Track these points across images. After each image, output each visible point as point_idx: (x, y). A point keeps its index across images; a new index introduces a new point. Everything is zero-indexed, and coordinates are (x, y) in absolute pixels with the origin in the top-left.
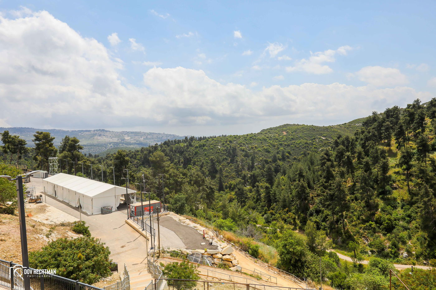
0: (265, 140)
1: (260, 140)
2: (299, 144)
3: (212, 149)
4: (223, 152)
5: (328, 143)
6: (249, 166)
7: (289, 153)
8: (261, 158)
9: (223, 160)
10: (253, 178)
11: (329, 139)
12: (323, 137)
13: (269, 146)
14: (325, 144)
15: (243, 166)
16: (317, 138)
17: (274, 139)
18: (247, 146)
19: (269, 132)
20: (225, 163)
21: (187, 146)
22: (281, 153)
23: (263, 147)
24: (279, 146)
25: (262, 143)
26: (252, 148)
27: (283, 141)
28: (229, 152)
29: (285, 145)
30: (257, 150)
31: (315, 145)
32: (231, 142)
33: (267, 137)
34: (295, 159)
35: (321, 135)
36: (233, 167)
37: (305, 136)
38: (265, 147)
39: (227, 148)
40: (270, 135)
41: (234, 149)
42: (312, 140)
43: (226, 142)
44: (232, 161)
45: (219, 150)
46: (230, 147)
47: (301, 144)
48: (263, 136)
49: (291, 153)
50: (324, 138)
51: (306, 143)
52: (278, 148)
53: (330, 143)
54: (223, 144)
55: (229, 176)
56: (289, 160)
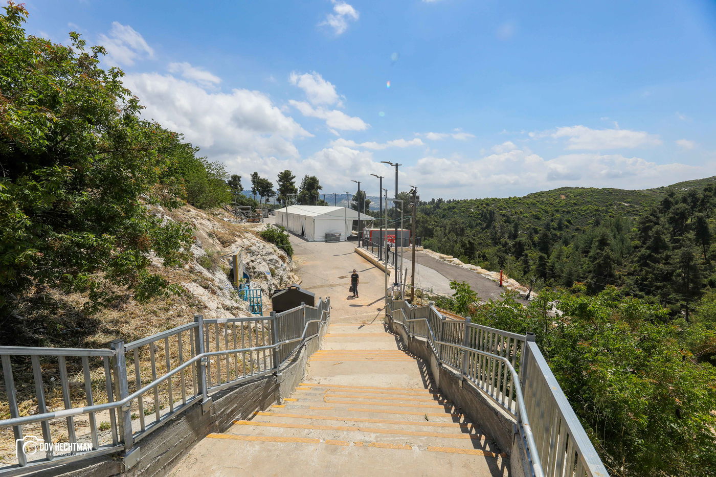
0: (534, 204)
1: (528, 204)
2: (585, 211)
3: (463, 212)
4: (476, 216)
5: (634, 211)
6: (510, 233)
7: (569, 222)
8: (528, 226)
9: (477, 225)
10: (517, 246)
11: (636, 206)
12: (625, 202)
13: (540, 212)
14: (628, 212)
15: (502, 234)
16: (615, 204)
17: (548, 204)
18: (509, 210)
19: (540, 195)
20: (478, 228)
21: (434, 207)
22: (557, 221)
23: (531, 212)
24: (554, 213)
25: (529, 208)
26: (516, 213)
27: (561, 207)
28: (485, 217)
29: (564, 212)
30: (522, 216)
31: (612, 213)
32: (487, 204)
33: (538, 202)
34: (577, 229)
35: (623, 200)
36: (488, 234)
37: (595, 201)
38: (535, 214)
39: (483, 211)
40: (541, 199)
41: (492, 213)
42: (607, 206)
43: (482, 205)
44: (488, 227)
45: (472, 213)
46: (487, 210)
47: (587, 211)
48: (531, 200)
49: (572, 222)
50: (626, 205)
51: (596, 210)
52: (553, 215)
53: (637, 211)
54: (478, 207)
55: (483, 244)
56: (568, 230)
